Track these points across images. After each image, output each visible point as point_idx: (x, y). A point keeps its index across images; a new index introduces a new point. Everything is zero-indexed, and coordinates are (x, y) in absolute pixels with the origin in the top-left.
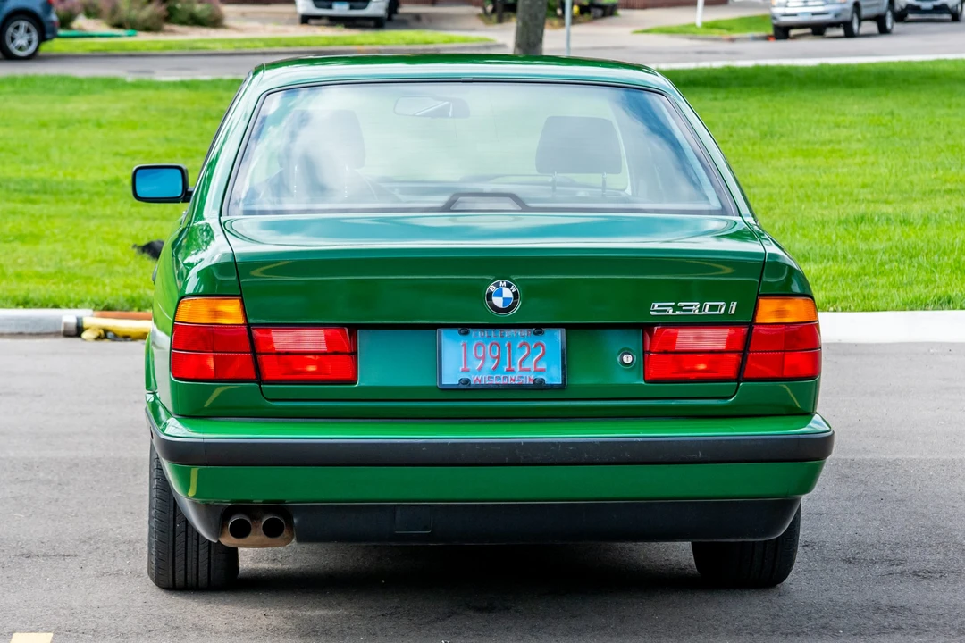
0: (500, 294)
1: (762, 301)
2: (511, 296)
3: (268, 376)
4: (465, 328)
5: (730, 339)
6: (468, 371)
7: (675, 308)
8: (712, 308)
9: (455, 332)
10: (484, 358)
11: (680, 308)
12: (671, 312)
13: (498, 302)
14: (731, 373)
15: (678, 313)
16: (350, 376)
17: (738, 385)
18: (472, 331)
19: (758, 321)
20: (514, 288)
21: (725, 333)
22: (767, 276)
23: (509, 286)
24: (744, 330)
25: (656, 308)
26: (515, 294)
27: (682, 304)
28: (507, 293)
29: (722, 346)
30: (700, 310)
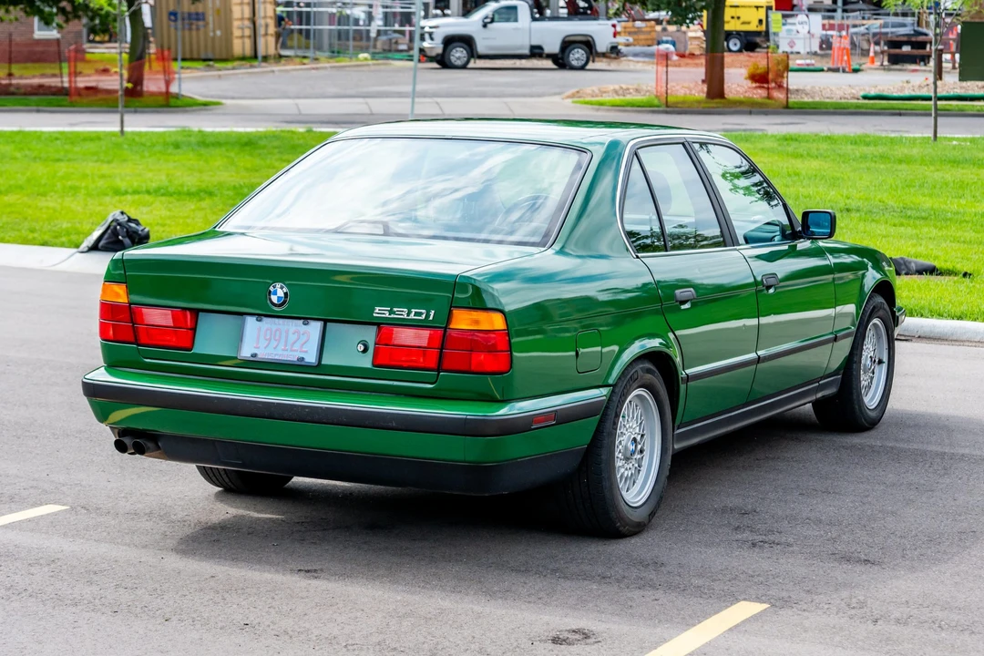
0: (275, 293)
1: (455, 312)
2: (283, 295)
3: (142, 341)
4: (259, 316)
5: (431, 338)
6: (258, 348)
7: (391, 312)
8: (416, 314)
9: (254, 318)
10: (270, 340)
11: (394, 313)
12: (387, 315)
13: (274, 299)
14: (433, 364)
15: (392, 316)
16: (188, 345)
17: (438, 375)
18: (265, 319)
19: (451, 326)
20: (285, 290)
21: (426, 333)
22: (458, 293)
23: (282, 288)
24: (441, 331)
25: (377, 311)
26: (286, 294)
27: (395, 309)
28: (280, 293)
29: (424, 343)
30: (408, 315)
